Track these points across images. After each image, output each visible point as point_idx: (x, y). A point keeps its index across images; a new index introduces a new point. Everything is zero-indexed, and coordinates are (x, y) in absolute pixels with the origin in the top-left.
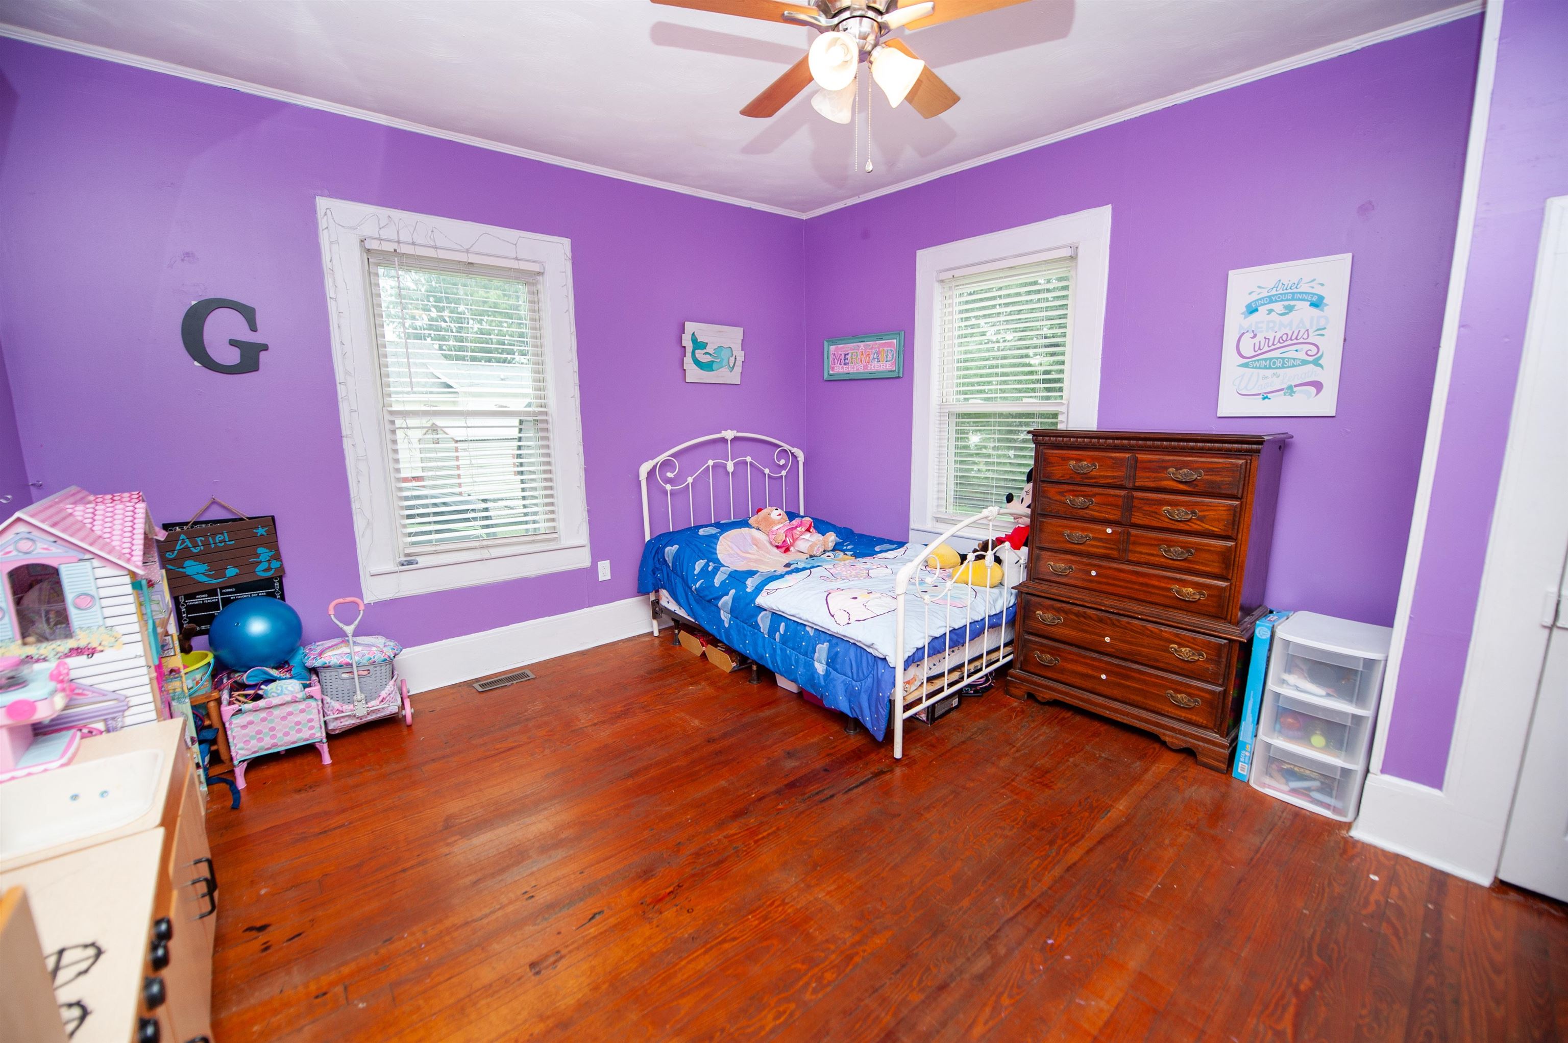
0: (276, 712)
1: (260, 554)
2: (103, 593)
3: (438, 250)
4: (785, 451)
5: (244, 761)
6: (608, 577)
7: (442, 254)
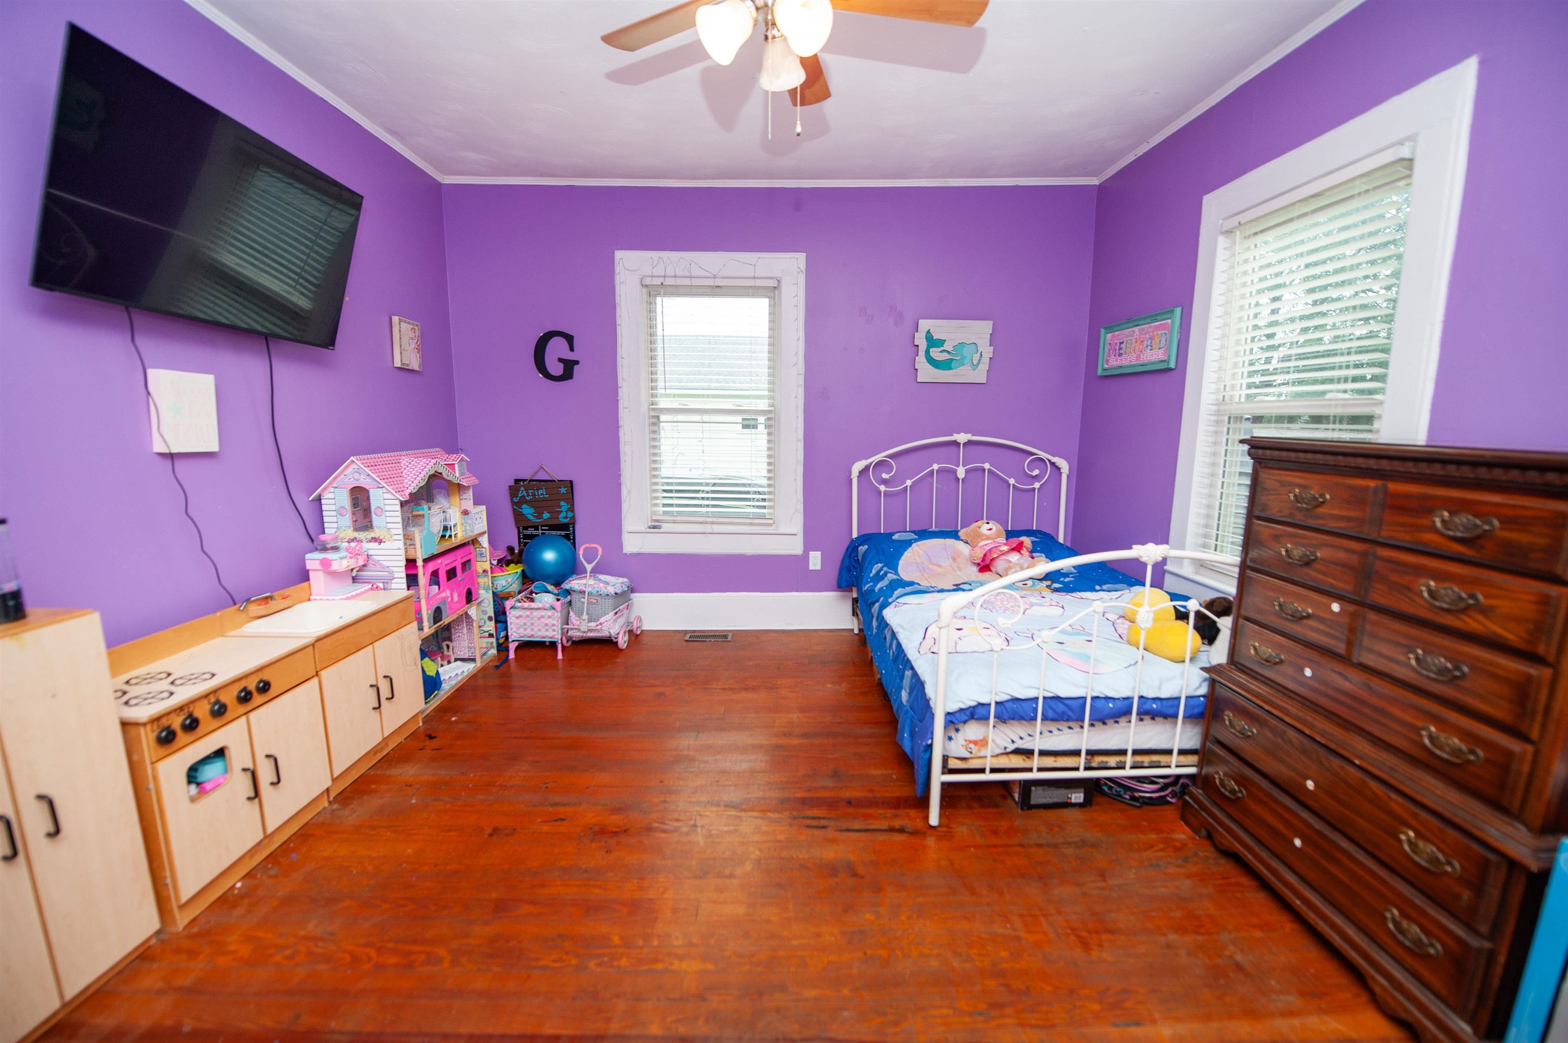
0: (535, 613)
1: (561, 506)
2: (387, 508)
3: (692, 279)
4: (1041, 460)
5: (517, 641)
6: (819, 567)
7: (696, 282)
